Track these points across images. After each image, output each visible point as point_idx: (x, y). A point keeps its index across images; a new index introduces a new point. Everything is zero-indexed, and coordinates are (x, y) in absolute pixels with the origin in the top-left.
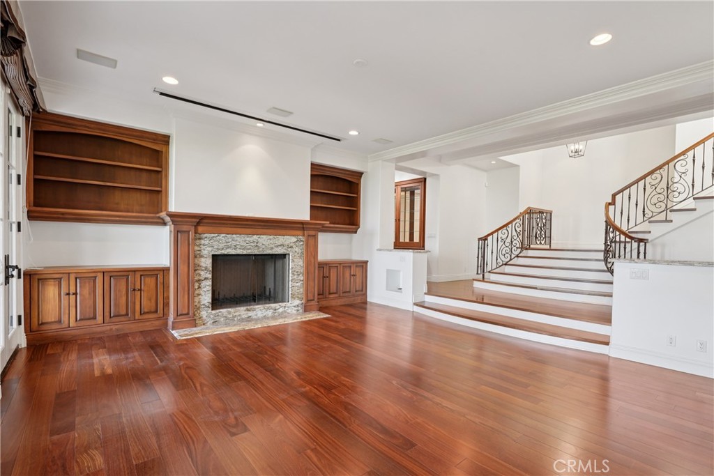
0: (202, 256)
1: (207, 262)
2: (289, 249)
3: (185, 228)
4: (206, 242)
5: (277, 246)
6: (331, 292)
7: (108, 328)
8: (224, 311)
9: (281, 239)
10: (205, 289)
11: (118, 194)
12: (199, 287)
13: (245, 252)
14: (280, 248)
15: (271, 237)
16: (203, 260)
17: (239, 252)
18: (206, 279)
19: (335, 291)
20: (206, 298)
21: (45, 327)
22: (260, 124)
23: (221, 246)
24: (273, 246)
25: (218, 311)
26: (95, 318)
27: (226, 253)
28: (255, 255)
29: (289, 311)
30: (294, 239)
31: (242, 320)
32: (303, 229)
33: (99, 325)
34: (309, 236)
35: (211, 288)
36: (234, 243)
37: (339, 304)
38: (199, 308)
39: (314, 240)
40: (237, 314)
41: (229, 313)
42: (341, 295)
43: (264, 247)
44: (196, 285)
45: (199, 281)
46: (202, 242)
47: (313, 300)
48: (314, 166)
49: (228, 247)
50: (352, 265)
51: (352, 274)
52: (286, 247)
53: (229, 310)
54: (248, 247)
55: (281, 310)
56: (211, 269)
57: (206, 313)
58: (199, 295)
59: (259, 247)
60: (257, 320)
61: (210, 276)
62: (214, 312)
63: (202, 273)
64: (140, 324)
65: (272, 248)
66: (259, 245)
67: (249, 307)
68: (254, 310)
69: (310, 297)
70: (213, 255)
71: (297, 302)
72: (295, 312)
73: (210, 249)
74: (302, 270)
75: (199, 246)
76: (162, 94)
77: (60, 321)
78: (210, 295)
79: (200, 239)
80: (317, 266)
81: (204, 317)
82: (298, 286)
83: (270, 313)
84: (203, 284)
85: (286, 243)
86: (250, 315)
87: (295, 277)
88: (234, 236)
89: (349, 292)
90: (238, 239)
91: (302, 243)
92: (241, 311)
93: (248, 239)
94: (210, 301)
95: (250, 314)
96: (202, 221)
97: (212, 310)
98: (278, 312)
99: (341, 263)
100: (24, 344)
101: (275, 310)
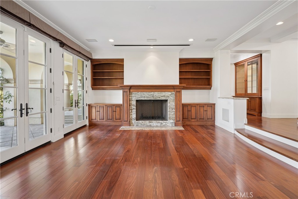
0: (132, 101)
1: (134, 103)
2: (168, 98)
3: (126, 90)
4: (134, 95)
6: (192, 118)
7: (107, 123)
8: (140, 121)
9: (164, 94)
10: (134, 113)
11: (114, 80)
12: (131, 112)
13: (148, 99)
14: (163, 97)
15: (159, 93)
16: (133, 102)
17: (146, 99)
18: (134, 109)
19: (194, 118)
20: (134, 116)
21: (93, 120)
22: (152, 47)
23: (139, 96)
24: (160, 96)
25: (138, 121)
26: (104, 119)
27: (141, 99)
28: (153, 100)
29: (168, 125)
30: (170, 93)
31: (147, 126)
32: (174, 89)
33: (105, 122)
34: (176, 91)
35: (135, 112)
36: (144, 95)
37: (197, 124)
38: (131, 119)
39: (179, 94)
40: (145, 123)
41: (142, 122)
42: (198, 120)
43: (156, 97)
44: (130, 111)
45: (131, 109)
46: (132, 95)
47: (180, 121)
48: (181, 60)
49: (142, 97)
50: (205, 105)
51: (205, 110)
52: (166, 97)
53: (143, 121)
54: (150, 97)
56: (135, 105)
57: (134, 122)
58: (131, 114)
59: (154, 97)
60: (153, 127)
61: (135, 108)
62: (137, 121)
63: (132, 107)
64: (115, 123)
65: (160, 97)
66: (154, 96)
67: (150, 121)
68: (152, 122)
69: (178, 119)
70: (136, 100)
71: (172, 121)
72: (171, 125)
73: (135, 98)
74: (174, 107)
75: (131, 97)
76: (115, 45)
77: (96, 119)
78: (135, 115)
79: (132, 94)
80: (181, 105)
81: (133, 123)
82: (172, 114)
83: (159, 124)
84: (133, 111)
85: (166, 95)
87: (171, 110)
88: (144, 93)
89: (203, 119)
90: (145, 94)
91: (174, 95)
92: (147, 122)
93: (149, 94)
94: (135, 117)
95: (151, 124)
96: (131, 87)
97: (136, 120)
98: (163, 125)
99: (197, 104)
100: (88, 124)
101: (162, 123)
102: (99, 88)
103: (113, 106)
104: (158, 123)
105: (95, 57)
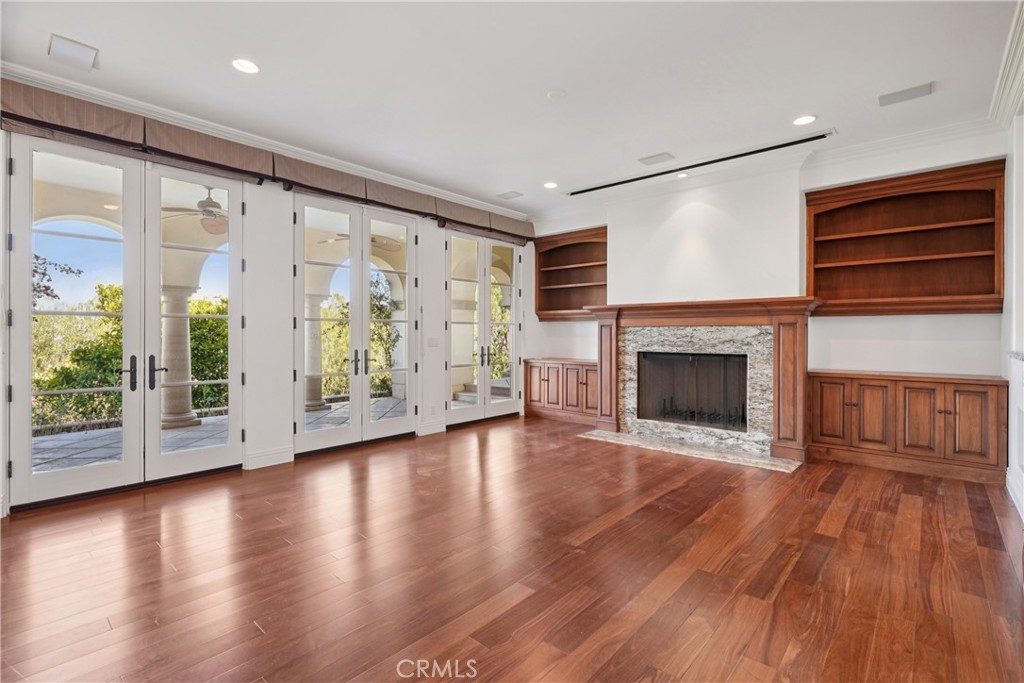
0: (626, 353)
1: (631, 361)
2: (745, 348)
3: (608, 322)
4: (630, 337)
5: (724, 342)
6: (868, 435)
7: (564, 414)
8: (650, 421)
9: (729, 332)
10: (630, 392)
12: (624, 389)
13: (675, 350)
14: (728, 345)
15: (713, 329)
16: (627, 357)
17: (667, 349)
18: (630, 379)
19: (878, 437)
20: (631, 402)
21: (533, 403)
23: (646, 341)
24: (716, 342)
25: (643, 421)
26: (558, 403)
27: (652, 350)
28: (693, 355)
29: (746, 447)
30: (754, 331)
31: (672, 440)
32: (769, 313)
33: (558, 412)
34: (779, 324)
35: (635, 391)
36: (662, 338)
37: (890, 466)
38: (623, 412)
39: (791, 332)
40: (666, 430)
41: (656, 426)
42: (900, 448)
43: (701, 343)
44: (621, 386)
45: (624, 381)
46: (627, 337)
47: (794, 439)
48: (812, 198)
49: (655, 343)
50: (939, 388)
51: (940, 405)
52: (739, 344)
53: (657, 422)
54: (680, 343)
55: (731, 442)
56: (636, 369)
57: (630, 419)
58: (624, 397)
59: (694, 344)
60: (692, 446)
61: (635, 377)
62: (639, 420)
63: (627, 372)
64: (585, 418)
65: (714, 346)
66: (695, 340)
67: (681, 425)
68: (688, 431)
69: (786, 432)
70: (639, 353)
71: (761, 436)
72: (758, 452)
73: (634, 345)
74: (771, 384)
75: (623, 341)
77: (540, 401)
78: (636, 400)
79: (624, 333)
81: (629, 424)
82: (763, 410)
83: (712, 441)
84: (628, 385)
85: (739, 338)
86: (682, 436)
87: (758, 393)
88: (661, 329)
89: (930, 448)
90: (666, 332)
91: (770, 337)
92: (671, 428)
93: (678, 332)
94: (636, 406)
95: (683, 434)
96: (620, 312)
97: (638, 417)
98: (726, 444)
99: (896, 380)
100: (522, 413)
101: (721, 439)
102: (554, 315)
103: (580, 367)
104: (709, 434)
105: (543, 231)
